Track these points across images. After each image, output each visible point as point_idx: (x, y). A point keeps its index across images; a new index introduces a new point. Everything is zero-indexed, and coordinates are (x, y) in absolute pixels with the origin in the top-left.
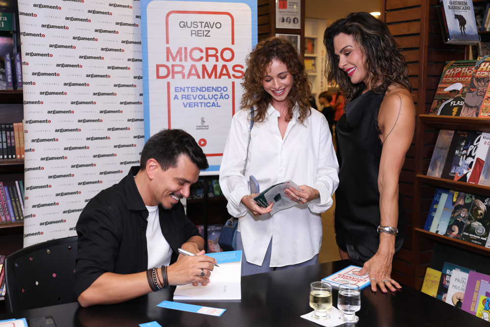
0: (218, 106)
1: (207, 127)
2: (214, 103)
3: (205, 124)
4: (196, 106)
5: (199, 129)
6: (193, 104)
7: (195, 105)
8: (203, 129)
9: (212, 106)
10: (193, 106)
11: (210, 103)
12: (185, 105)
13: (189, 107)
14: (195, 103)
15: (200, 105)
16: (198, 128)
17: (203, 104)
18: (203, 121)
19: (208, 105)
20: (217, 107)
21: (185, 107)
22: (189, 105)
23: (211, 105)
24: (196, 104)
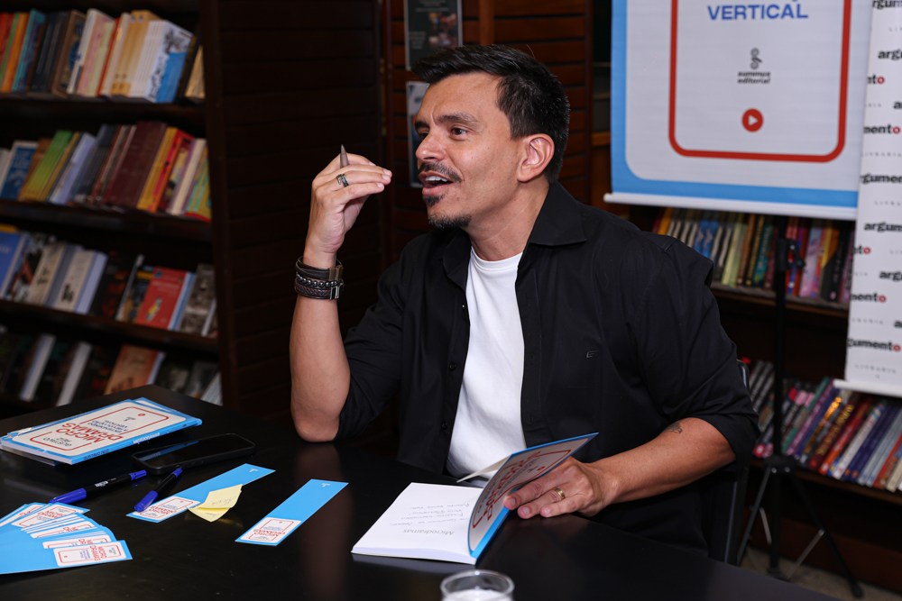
0: (799, 16)
1: (766, 78)
2: (788, 7)
3: (761, 68)
4: (740, 17)
5: (745, 81)
6: (732, 10)
7: (737, 13)
8: (755, 81)
9: (784, 14)
10: (733, 15)
11: (777, 7)
12: (714, 11)
13: (724, 18)
14: (737, 7)
15: (749, 12)
16: (743, 78)
17: (758, 11)
18: (756, 60)
19: (773, 11)
20: (796, 20)
21: (714, 17)
22: (724, 13)
23: (780, 12)
24: (740, 10)
